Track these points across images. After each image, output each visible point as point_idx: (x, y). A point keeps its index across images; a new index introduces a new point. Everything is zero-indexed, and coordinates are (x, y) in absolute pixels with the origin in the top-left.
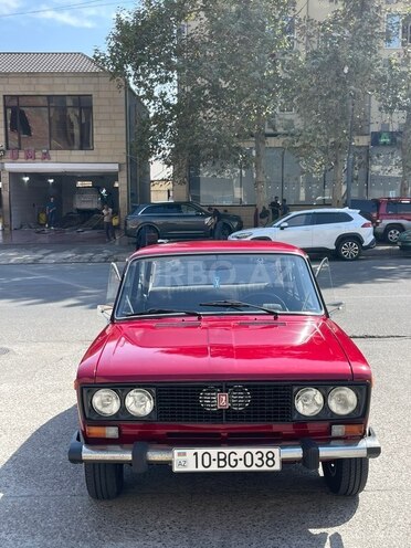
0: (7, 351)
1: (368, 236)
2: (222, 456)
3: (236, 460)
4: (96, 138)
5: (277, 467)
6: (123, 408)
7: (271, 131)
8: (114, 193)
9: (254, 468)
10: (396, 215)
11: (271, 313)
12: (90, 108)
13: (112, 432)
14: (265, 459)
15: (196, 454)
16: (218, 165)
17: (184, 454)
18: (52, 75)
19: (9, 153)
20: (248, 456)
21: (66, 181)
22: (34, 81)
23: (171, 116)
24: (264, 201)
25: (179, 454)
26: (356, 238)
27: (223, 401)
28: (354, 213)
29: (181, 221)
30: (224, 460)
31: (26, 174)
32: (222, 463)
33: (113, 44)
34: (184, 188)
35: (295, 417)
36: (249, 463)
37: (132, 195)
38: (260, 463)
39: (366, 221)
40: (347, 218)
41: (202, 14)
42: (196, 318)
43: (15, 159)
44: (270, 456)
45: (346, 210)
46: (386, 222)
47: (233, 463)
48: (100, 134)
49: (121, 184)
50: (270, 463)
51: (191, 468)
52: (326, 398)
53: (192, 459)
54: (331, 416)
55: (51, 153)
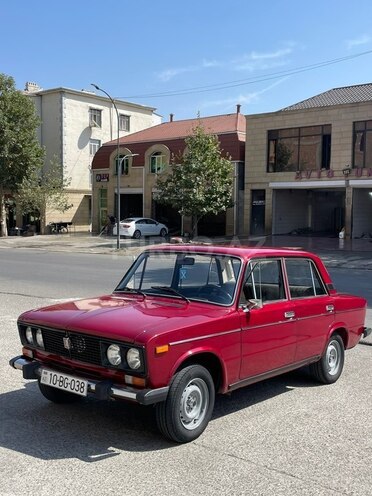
2: (62, 379)
5: (85, 393)
9: (74, 391)
14: (80, 387)
15: (51, 374)
17: (46, 373)
19: (354, 172)
20: (73, 382)
32: (61, 384)
35: (103, 363)
36: (72, 387)
38: (77, 388)
43: (359, 176)
44: (83, 385)
47: (66, 385)
50: (82, 390)
52: (124, 354)
53: (49, 377)
54: (125, 368)
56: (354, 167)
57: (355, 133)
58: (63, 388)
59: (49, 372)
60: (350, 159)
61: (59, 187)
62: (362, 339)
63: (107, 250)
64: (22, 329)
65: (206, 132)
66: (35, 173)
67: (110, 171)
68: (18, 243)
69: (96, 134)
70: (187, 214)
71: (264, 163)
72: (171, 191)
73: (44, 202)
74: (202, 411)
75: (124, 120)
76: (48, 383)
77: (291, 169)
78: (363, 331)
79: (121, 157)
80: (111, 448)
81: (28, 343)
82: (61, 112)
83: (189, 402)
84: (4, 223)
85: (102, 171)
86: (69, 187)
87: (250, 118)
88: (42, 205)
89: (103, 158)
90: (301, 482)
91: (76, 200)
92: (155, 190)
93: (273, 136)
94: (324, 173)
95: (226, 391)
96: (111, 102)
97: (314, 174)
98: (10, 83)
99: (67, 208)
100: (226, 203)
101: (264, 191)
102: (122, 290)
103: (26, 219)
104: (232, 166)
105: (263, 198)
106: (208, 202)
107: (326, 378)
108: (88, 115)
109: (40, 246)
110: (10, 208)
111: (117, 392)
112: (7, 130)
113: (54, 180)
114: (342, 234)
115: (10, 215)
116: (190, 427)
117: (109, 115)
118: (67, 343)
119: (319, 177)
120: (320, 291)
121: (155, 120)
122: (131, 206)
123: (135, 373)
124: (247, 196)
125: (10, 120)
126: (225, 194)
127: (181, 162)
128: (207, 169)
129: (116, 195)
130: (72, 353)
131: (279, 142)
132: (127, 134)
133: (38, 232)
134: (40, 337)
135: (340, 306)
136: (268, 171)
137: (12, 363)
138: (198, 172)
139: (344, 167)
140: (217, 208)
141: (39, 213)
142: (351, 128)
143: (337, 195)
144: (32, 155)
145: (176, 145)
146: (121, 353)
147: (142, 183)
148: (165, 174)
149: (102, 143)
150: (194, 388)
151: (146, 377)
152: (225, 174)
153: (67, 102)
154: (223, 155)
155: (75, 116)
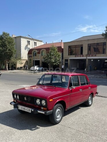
5: (30, 112)
9: (27, 111)
11: (55, 86)
19: (88, 55)
31: (92, 59)
43: (89, 56)
52: (41, 101)
53: (21, 107)
54: (41, 105)
55: (97, 55)
56: (88, 54)
57: (88, 46)
58: (24, 110)
59: (21, 106)
60: (87, 52)
61: (20, 59)
62: (96, 95)
63: (31, 73)
64: (13, 95)
65: (54, 46)
66: (14, 56)
67: (32, 55)
68: (10, 72)
69: (29, 46)
70: (50, 65)
71: (68, 53)
72: (47, 60)
73: (17, 62)
74: (60, 116)
75: (35, 43)
76: (20, 109)
77: (74, 55)
78: (97, 93)
79: (35, 52)
80: (37, 126)
81: (15, 98)
82: (21, 41)
83: (57, 113)
84: (7, 67)
85: (30, 55)
86: (22, 59)
87: (64, 43)
88: (16, 63)
89: (30, 52)
90: (89, 135)
91: (24, 62)
92: (43, 59)
93: (70, 47)
94: (81, 56)
95: (66, 110)
96: (32, 39)
97: (79, 56)
98: (8, 35)
99: (22, 64)
100: (59, 62)
101: (68, 60)
102: (38, 84)
103: (12, 66)
104: (60, 54)
105: (68, 61)
106: (55, 62)
107: (89, 105)
108: (27, 42)
109: (16, 73)
110: (8, 64)
111: (39, 112)
112: (8, 46)
113: (19, 57)
114: (85, 69)
115: (9, 65)
116: (58, 120)
117: (32, 42)
118: (25, 99)
119: (80, 56)
120: (87, 84)
121: (42, 44)
122: (37, 63)
123: (44, 107)
124: (64, 61)
125: (8, 43)
126: (59, 60)
127: (49, 53)
128: (55, 55)
129: (34, 61)
130: (27, 101)
131: (71, 48)
132: (36, 46)
133: (15, 69)
134: (18, 97)
135: (92, 87)
136: (69, 55)
137: (11, 103)
138: (53, 55)
139: (86, 54)
140: (57, 63)
141: (15, 65)
142: (87, 45)
143: (84, 61)
144: (14, 51)
145: (47, 49)
146: (40, 101)
147: (39, 58)
148: (45, 56)
149: (30, 48)
150: (59, 110)
151: (47, 108)
152: (59, 56)
153: (22, 39)
154: (58, 51)
155: (24, 42)
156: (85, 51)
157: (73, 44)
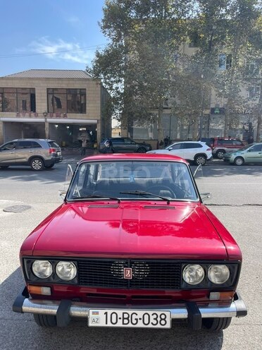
0: (29, 207)
1: (209, 154)
2: (126, 316)
3: (136, 319)
4: (87, 108)
5: (168, 326)
6: (54, 274)
7: (166, 106)
8: (95, 133)
9: (150, 326)
10: (221, 145)
11: (165, 200)
12: (85, 94)
13: (46, 291)
14: (159, 319)
15: (106, 313)
16: (141, 120)
17: (97, 313)
18: (69, 79)
20: (146, 316)
21: (74, 127)
22: (60, 82)
23: (120, 98)
24: (162, 138)
25: (93, 313)
26: (204, 155)
27: (128, 274)
28: (203, 144)
29: (124, 146)
30: (128, 319)
31: (57, 124)
32: (126, 321)
33: (95, 64)
34: (126, 131)
35: (183, 286)
36: (146, 322)
37: (103, 134)
38: (155, 322)
39: (209, 148)
40: (200, 146)
41: (136, 52)
42: (117, 202)
43: (51, 117)
44: (163, 317)
45: (199, 142)
46: (217, 148)
47: (134, 322)
48: (89, 107)
49: (98, 130)
50: (163, 322)
51: (102, 323)
53: (101, 316)
55: (68, 114)
56: (48, 112)
60: (46, 108)
94: (33, 114)
119: (30, 116)
139: (43, 112)
142: (46, 91)
156: (42, 105)
157: (10, 84)
